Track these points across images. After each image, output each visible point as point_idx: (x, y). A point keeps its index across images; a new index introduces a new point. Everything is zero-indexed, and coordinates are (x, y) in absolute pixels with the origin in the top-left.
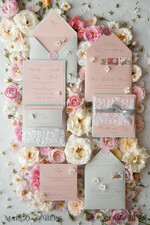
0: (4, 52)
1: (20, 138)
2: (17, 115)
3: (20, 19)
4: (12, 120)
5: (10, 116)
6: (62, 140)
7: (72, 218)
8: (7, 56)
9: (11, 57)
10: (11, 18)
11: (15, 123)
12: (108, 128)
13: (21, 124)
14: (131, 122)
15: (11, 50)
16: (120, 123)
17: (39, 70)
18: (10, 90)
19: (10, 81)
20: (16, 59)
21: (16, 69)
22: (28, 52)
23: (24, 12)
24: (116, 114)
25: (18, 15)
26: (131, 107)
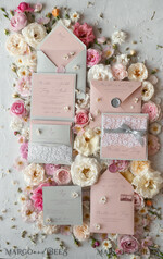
0: (12, 67)
1: (25, 156)
2: (23, 132)
3: (28, 32)
4: (18, 137)
5: (17, 133)
6: (68, 158)
7: (78, 243)
8: (15, 70)
9: (19, 72)
10: (20, 32)
11: (21, 140)
12: (117, 150)
13: (27, 141)
14: (143, 144)
15: (19, 65)
16: (130, 145)
17: (48, 83)
18: (17, 106)
19: (17, 96)
20: (24, 73)
21: (22, 84)
22: (35, 67)
23: (32, 25)
24: (126, 135)
25: (26, 29)
26: (144, 127)
